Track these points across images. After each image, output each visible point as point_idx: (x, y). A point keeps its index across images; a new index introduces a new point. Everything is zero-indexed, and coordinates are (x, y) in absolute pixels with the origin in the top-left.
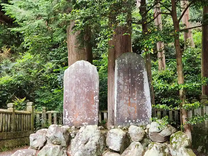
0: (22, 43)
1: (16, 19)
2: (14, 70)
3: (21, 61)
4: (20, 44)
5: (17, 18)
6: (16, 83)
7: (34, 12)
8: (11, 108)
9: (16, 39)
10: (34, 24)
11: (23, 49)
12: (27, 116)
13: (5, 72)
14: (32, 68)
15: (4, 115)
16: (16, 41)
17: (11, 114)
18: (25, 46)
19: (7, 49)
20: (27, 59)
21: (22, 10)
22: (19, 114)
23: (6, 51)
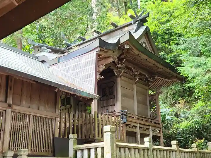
0: (194, 94)
1: (188, 77)
2: (191, 116)
3: (196, 108)
4: (192, 95)
5: (190, 75)
6: (194, 127)
7: (203, 69)
8: (195, 148)
9: (188, 91)
10: (204, 78)
11: (195, 99)
12: (209, 154)
13: (183, 119)
14: (205, 113)
15: (190, 154)
16: (189, 93)
17: (196, 153)
18: (197, 96)
19: (183, 100)
20: (200, 106)
21: (193, 69)
22: (202, 153)
23: (182, 102)
